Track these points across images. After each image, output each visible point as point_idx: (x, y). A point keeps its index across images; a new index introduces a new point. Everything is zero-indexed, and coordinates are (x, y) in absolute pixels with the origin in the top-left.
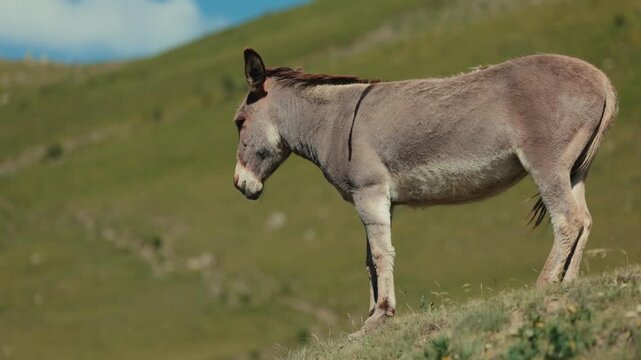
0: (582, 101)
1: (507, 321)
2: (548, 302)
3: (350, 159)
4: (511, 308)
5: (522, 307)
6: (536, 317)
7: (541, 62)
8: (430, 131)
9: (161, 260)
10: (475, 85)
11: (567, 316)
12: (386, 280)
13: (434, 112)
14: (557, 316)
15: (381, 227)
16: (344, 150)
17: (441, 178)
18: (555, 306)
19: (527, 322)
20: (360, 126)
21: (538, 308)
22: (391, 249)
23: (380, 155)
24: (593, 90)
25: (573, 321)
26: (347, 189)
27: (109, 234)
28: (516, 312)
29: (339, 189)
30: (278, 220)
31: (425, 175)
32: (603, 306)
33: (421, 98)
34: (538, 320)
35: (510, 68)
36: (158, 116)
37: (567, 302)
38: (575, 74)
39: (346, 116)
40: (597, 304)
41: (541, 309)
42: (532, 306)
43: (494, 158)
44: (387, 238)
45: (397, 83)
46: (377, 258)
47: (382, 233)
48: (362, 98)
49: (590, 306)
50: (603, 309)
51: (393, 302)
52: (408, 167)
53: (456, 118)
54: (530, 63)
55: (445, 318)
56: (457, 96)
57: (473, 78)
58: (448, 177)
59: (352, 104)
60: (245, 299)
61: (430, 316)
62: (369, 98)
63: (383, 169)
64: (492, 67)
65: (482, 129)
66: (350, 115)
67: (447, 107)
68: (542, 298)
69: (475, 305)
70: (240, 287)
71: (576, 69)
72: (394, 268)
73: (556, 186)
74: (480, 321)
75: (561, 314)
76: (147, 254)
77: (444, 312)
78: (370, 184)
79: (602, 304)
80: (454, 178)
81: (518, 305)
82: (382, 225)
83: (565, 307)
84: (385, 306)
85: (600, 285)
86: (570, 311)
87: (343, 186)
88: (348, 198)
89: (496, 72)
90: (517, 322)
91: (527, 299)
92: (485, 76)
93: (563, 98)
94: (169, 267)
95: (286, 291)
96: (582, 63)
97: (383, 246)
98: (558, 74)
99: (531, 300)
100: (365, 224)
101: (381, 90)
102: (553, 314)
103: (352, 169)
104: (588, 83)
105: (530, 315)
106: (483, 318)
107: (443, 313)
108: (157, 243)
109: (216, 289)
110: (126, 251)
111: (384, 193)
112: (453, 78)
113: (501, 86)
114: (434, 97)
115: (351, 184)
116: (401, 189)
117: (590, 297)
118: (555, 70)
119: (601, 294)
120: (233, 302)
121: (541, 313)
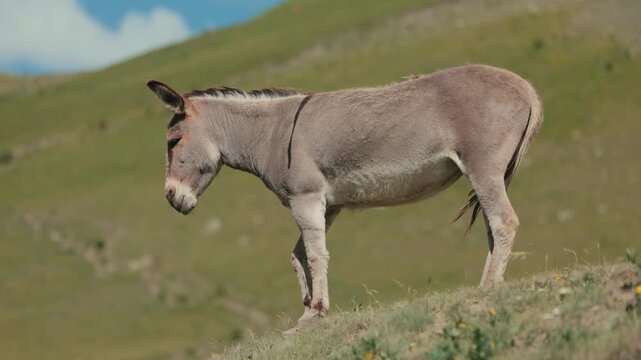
0: (510, 107)
1: (430, 322)
2: (469, 304)
3: (289, 167)
4: (434, 309)
5: (445, 309)
6: (457, 318)
7: (470, 70)
8: (363, 137)
9: (104, 261)
10: (407, 94)
11: (488, 318)
12: (321, 282)
13: (367, 119)
14: (477, 318)
15: (316, 232)
16: (283, 158)
17: (375, 181)
18: (477, 308)
19: (450, 323)
20: (299, 136)
21: (460, 309)
22: (326, 253)
23: (317, 162)
24: (518, 97)
25: (493, 323)
26: (285, 195)
27: (55, 236)
28: (438, 315)
29: (279, 195)
30: (214, 225)
31: (360, 180)
32: (521, 309)
33: (356, 105)
34: (460, 321)
35: (441, 77)
36: (103, 126)
37: (487, 305)
38: (502, 83)
39: (286, 126)
40: (516, 307)
41: (463, 311)
42: (455, 308)
43: (426, 161)
44: (322, 242)
45: (333, 93)
46: (313, 261)
47: (317, 238)
48: (300, 108)
49: (509, 309)
50: (521, 312)
51: (326, 303)
52: (343, 172)
53: (388, 124)
54: (460, 72)
55: (372, 318)
56: (391, 104)
57: (405, 87)
58: (381, 179)
59: (291, 114)
60: (182, 299)
61: (359, 316)
62: (307, 108)
63: (320, 176)
64: (422, 77)
65: (414, 134)
66: (290, 124)
67: (380, 114)
68: (464, 302)
69: (401, 306)
70: (177, 288)
71: (503, 77)
72: (328, 270)
73: (491, 190)
74: (405, 321)
75: (482, 316)
76: (90, 255)
77: (372, 313)
78: (307, 191)
79: (519, 308)
80: (386, 181)
81: (441, 307)
82: (317, 230)
83: (486, 309)
84: (319, 306)
85: (518, 289)
86: (491, 314)
87: (283, 192)
88: (286, 203)
89: (426, 81)
90: (440, 323)
91: (450, 301)
92: (417, 84)
93: (491, 104)
94: (111, 268)
95: (221, 292)
96: (508, 73)
97: (318, 250)
98: (486, 82)
99: (454, 302)
100: (301, 228)
101: (318, 101)
102: (474, 316)
103: (292, 176)
104: (515, 91)
105: (452, 316)
106: (408, 319)
107: (370, 313)
108: (100, 245)
109: (155, 290)
110: (71, 252)
111: (319, 199)
112: (387, 88)
113: (431, 94)
114: (368, 105)
115: (289, 191)
116: (336, 193)
117: (509, 300)
118: (484, 78)
119: (519, 298)
120: (171, 302)
121: (462, 314)
